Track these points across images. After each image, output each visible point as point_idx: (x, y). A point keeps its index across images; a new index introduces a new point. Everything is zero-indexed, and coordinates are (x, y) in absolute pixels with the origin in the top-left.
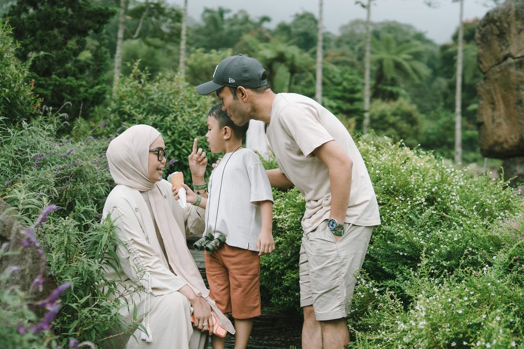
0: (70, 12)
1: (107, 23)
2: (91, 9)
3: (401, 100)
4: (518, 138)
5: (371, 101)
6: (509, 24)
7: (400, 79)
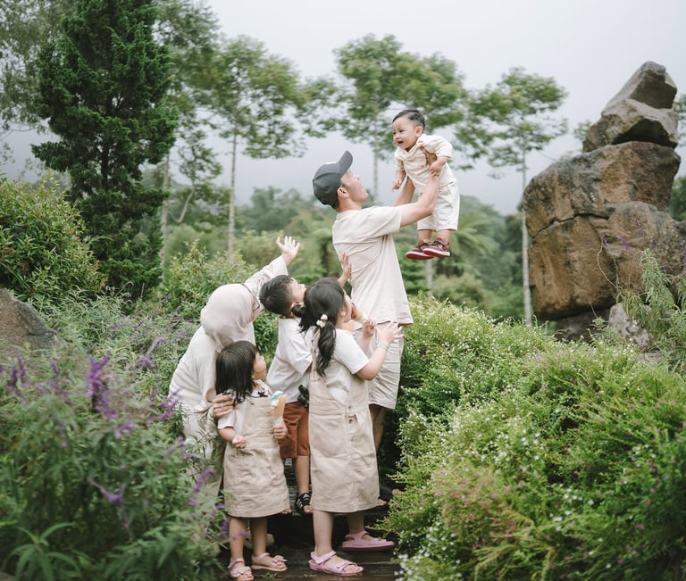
0: (123, 196)
1: (161, 205)
2: (146, 192)
3: (466, 275)
4: (568, 298)
5: (434, 278)
6: (553, 189)
7: (464, 254)
